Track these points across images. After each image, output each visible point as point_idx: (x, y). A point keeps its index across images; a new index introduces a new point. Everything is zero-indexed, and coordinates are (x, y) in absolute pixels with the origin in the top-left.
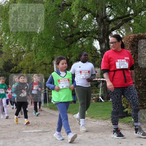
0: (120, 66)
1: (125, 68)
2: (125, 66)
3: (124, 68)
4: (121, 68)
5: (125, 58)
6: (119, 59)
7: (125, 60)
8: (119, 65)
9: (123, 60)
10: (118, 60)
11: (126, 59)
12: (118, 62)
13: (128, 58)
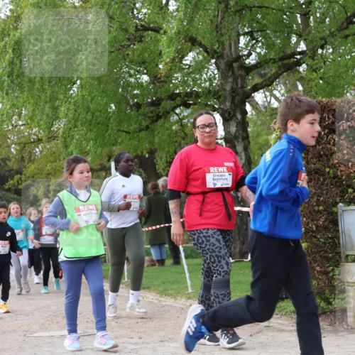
0: (215, 182)
1: (226, 186)
2: (225, 182)
3: (224, 186)
4: (216, 187)
5: (226, 164)
6: (214, 166)
7: (225, 169)
8: (213, 179)
9: (221, 169)
10: (212, 169)
11: (228, 167)
12: (209, 172)
13: (232, 164)
